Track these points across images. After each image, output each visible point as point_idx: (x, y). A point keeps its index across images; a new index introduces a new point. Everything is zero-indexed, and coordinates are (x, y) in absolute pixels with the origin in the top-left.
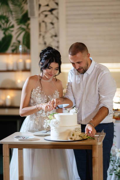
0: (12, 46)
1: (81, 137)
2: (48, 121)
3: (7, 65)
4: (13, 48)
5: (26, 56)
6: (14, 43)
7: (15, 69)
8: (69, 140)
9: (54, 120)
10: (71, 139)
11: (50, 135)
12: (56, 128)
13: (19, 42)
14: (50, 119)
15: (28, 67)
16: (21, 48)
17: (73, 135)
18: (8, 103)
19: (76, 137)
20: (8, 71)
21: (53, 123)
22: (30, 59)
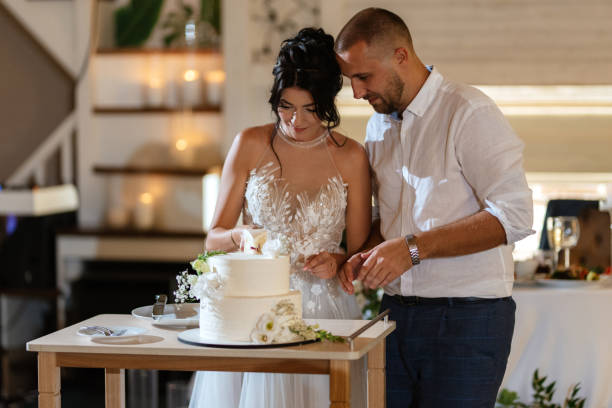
0: (166, 25)
1: (298, 332)
2: (191, 278)
3: (145, 90)
4: (169, 31)
5: (208, 61)
6: (172, 15)
7: (171, 102)
8: (256, 342)
9: (210, 276)
10: (264, 338)
11: (197, 326)
12: (214, 303)
13: (188, 11)
14: (198, 270)
15: (214, 97)
16: (191, 33)
17: (270, 327)
18: (145, 220)
19: (280, 334)
20: (147, 110)
21: (206, 286)
22: (221, 68)
